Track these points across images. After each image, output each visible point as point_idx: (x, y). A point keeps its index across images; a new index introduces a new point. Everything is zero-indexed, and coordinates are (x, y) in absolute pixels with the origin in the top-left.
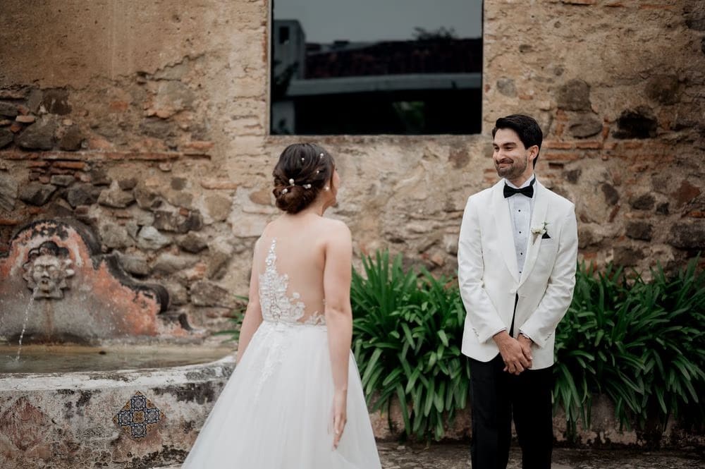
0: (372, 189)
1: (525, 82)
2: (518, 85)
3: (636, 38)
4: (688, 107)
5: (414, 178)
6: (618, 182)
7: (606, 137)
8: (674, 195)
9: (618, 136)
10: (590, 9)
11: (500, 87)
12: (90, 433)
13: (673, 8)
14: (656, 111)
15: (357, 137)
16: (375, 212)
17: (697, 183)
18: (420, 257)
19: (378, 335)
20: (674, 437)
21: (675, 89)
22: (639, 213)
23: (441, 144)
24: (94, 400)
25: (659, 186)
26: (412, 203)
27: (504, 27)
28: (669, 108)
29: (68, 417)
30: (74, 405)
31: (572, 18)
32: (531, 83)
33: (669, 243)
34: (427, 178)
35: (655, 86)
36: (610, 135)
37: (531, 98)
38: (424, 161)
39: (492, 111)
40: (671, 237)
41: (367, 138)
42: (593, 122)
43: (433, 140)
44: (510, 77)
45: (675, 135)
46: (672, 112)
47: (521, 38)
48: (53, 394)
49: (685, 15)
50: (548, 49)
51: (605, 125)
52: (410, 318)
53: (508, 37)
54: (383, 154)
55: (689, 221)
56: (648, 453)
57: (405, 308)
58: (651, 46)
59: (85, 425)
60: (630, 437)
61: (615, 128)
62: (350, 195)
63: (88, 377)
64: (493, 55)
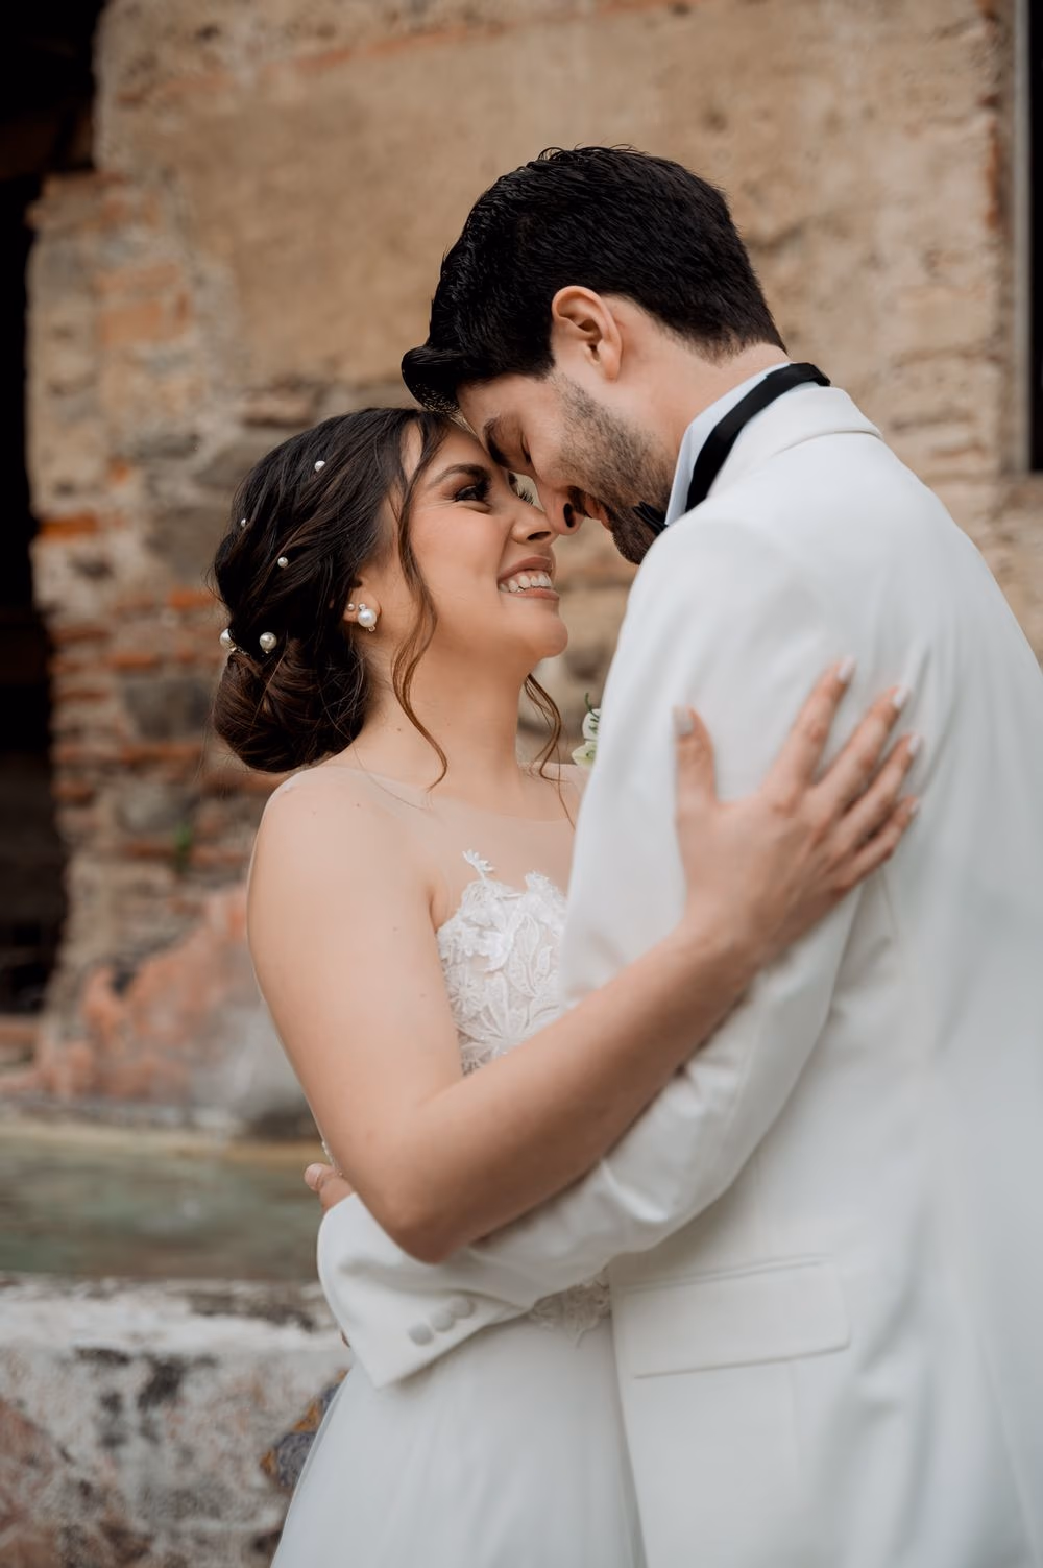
12: (185, 1502)
24: (196, 1391)
29: (111, 1441)
30: (129, 1401)
48: (63, 1363)
59: (168, 1474)
63: (182, 1307)
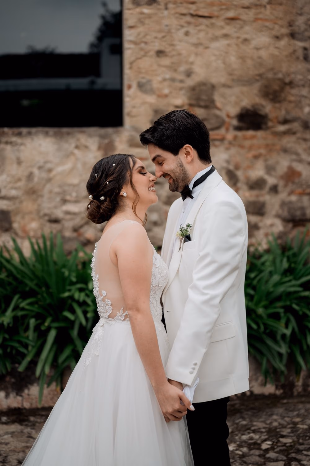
0: (30, 176)
1: (161, 82)
2: (155, 84)
3: (252, 46)
4: (292, 105)
5: (68, 166)
6: (237, 167)
7: (227, 130)
8: (282, 177)
9: (238, 128)
10: (213, 21)
11: (140, 86)
13: (280, 22)
14: (268, 108)
15: (16, 130)
16: (34, 196)
17: (299, 167)
18: (75, 235)
19: (51, 315)
20: (305, 385)
21: (282, 89)
22: (255, 192)
23: (90, 136)
25: (270, 169)
26: (66, 188)
27: (142, 35)
28: (277, 105)
31: (198, 28)
32: (166, 83)
33: (278, 216)
34: (79, 166)
35: (266, 87)
36: (231, 129)
37: (166, 96)
38: (76, 151)
39: (134, 107)
40: (280, 212)
41: (24, 130)
42: (217, 117)
43: (83, 132)
44: (148, 77)
45: (282, 128)
46: (280, 109)
47: (157, 44)
49: (291, 28)
50: (180, 54)
51: (227, 120)
52: (79, 296)
53: (146, 43)
54: (40, 145)
55: (294, 198)
56: (285, 401)
57: (73, 288)
58: (263, 53)
60: (270, 389)
61: (235, 122)
62: (10, 182)
64: (133, 58)
